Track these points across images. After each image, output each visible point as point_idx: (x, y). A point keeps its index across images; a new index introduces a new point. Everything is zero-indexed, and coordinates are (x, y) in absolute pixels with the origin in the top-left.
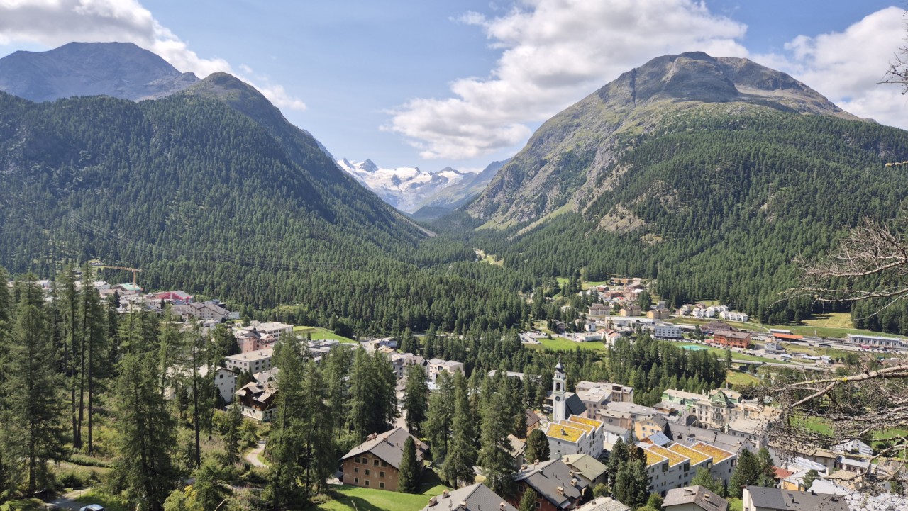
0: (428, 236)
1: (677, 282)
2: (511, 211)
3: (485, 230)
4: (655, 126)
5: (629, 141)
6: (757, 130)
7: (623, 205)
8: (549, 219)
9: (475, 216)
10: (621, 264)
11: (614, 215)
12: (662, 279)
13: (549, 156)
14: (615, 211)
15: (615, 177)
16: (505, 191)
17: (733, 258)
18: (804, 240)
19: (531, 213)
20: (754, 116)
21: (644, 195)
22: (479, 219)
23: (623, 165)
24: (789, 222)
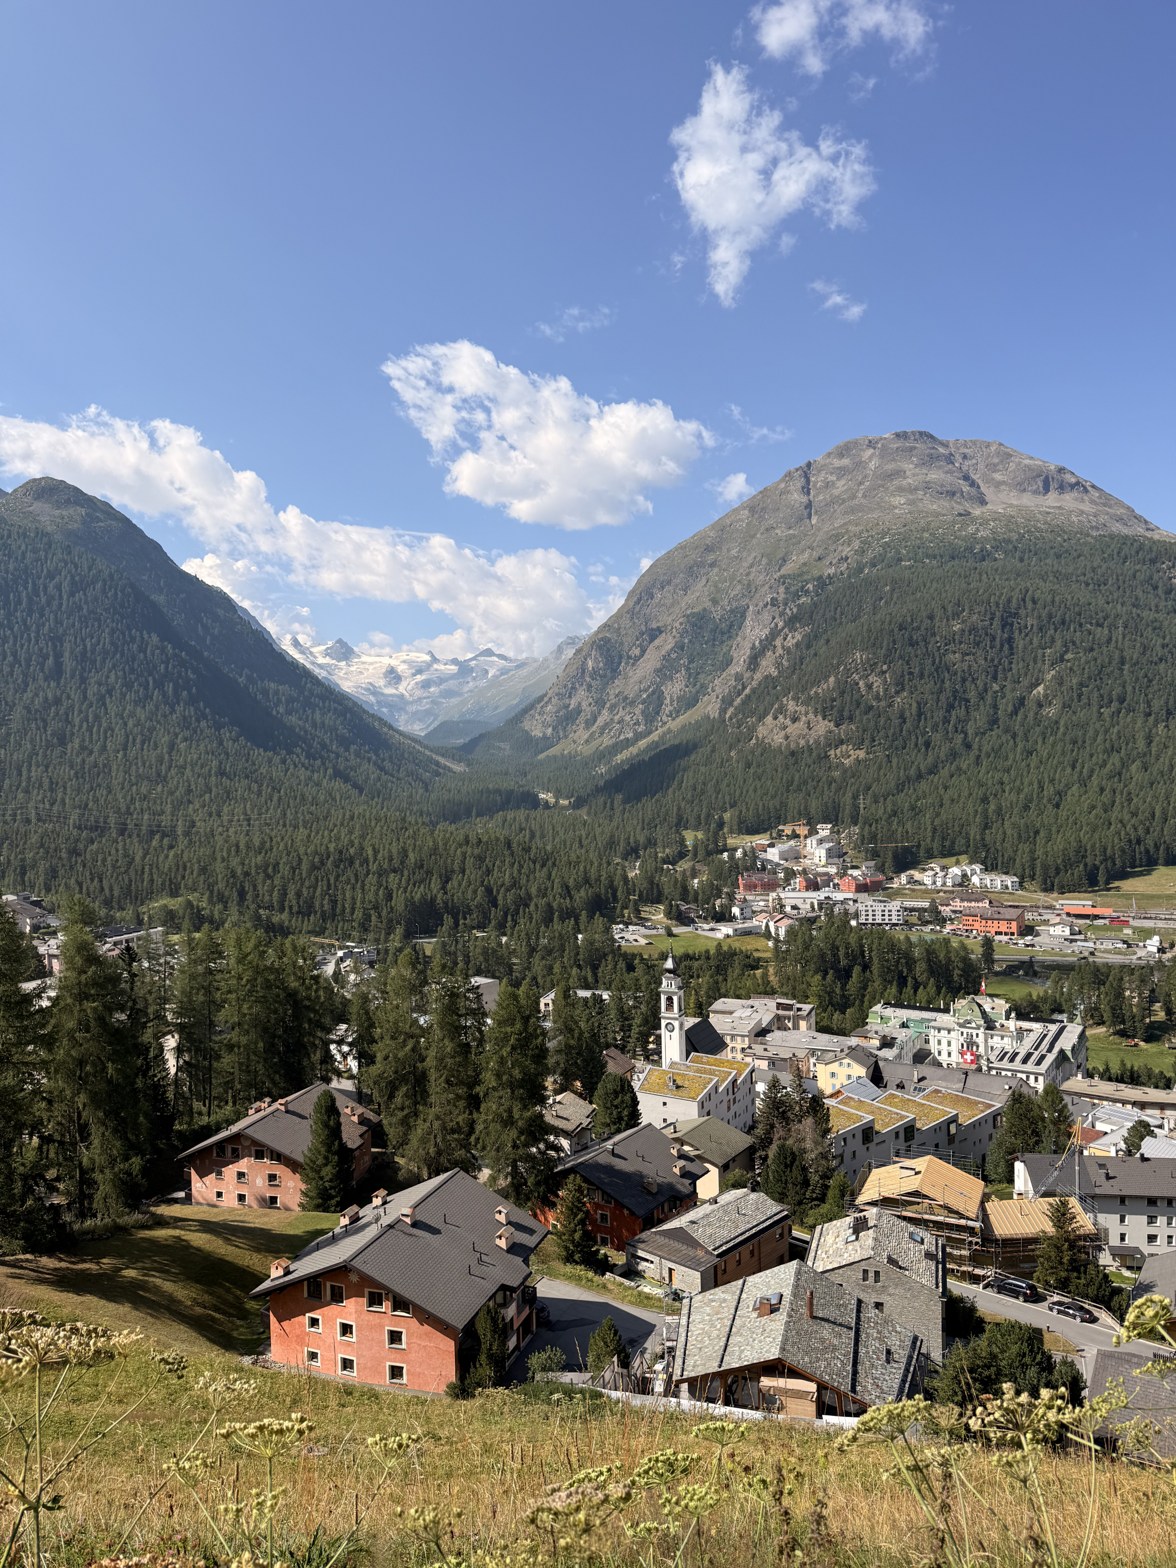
0: (450, 770)
1: (894, 826)
2: (600, 721)
3: (555, 757)
4: (847, 558)
5: (803, 587)
6: (1021, 560)
7: (796, 699)
8: (669, 731)
9: (537, 733)
10: (795, 801)
11: (781, 717)
12: (868, 823)
13: (665, 619)
14: (782, 710)
15: (780, 651)
16: (590, 686)
17: (990, 783)
18: (1108, 745)
19: (637, 723)
20: (1014, 536)
21: (832, 679)
22: (545, 738)
23: (793, 629)
24: (1082, 715)
